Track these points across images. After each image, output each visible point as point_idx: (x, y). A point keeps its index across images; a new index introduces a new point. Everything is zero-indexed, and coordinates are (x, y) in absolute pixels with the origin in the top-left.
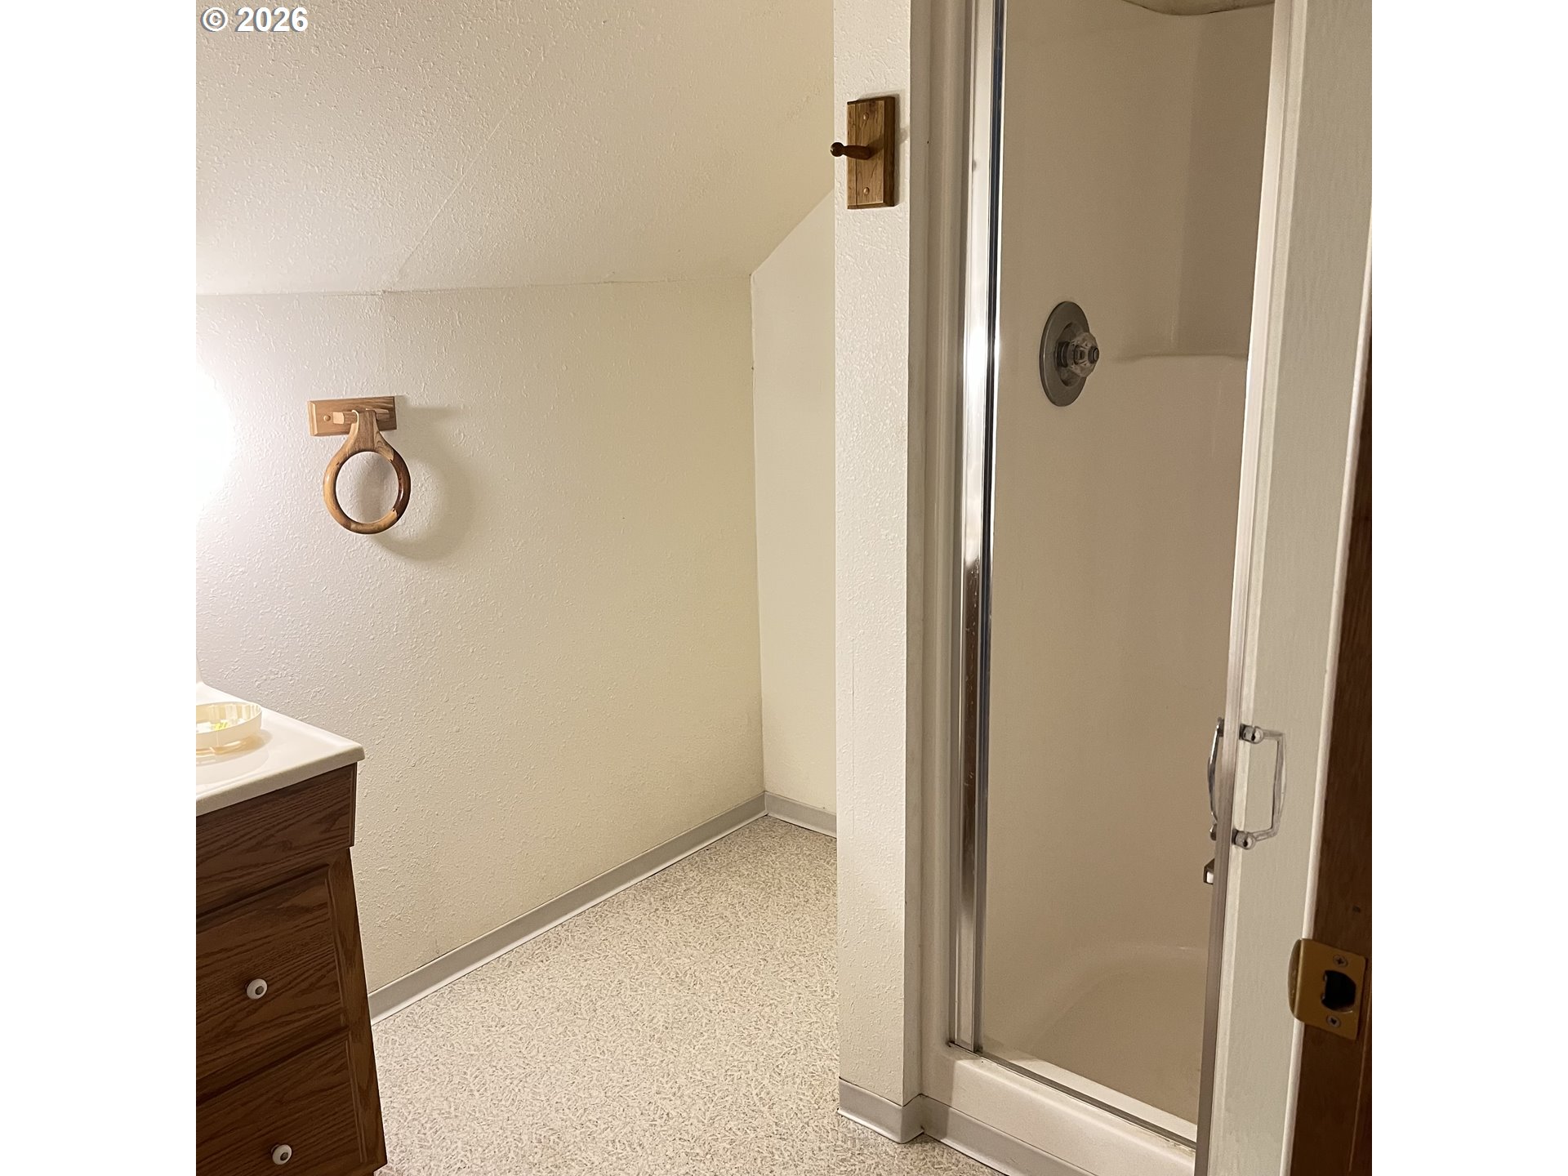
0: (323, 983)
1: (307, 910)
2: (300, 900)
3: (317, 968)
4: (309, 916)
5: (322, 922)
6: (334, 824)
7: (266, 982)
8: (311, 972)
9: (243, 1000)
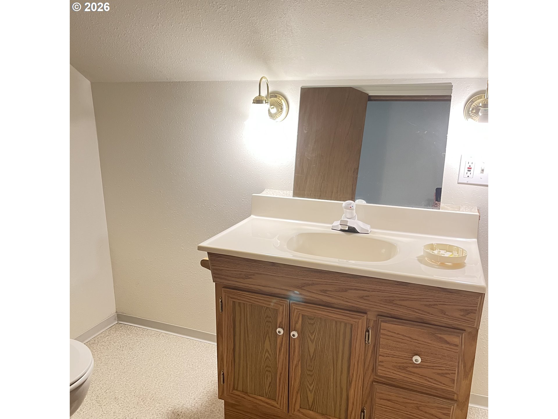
0: (448, 376)
1: (448, 343)
2: (446, 337)
3: (447, 369)
4: (448, 346)
5: (454, 352)
6: (468, 315)
7: (421, 360)
8: (444, 368)
9: (410, 360)
